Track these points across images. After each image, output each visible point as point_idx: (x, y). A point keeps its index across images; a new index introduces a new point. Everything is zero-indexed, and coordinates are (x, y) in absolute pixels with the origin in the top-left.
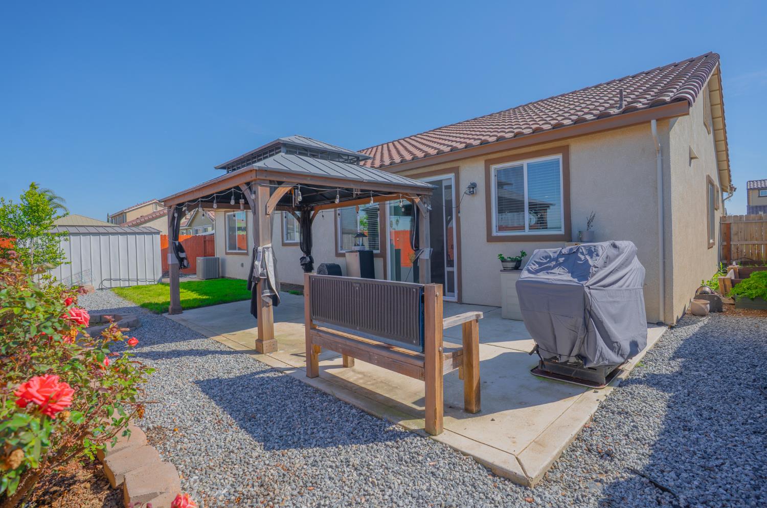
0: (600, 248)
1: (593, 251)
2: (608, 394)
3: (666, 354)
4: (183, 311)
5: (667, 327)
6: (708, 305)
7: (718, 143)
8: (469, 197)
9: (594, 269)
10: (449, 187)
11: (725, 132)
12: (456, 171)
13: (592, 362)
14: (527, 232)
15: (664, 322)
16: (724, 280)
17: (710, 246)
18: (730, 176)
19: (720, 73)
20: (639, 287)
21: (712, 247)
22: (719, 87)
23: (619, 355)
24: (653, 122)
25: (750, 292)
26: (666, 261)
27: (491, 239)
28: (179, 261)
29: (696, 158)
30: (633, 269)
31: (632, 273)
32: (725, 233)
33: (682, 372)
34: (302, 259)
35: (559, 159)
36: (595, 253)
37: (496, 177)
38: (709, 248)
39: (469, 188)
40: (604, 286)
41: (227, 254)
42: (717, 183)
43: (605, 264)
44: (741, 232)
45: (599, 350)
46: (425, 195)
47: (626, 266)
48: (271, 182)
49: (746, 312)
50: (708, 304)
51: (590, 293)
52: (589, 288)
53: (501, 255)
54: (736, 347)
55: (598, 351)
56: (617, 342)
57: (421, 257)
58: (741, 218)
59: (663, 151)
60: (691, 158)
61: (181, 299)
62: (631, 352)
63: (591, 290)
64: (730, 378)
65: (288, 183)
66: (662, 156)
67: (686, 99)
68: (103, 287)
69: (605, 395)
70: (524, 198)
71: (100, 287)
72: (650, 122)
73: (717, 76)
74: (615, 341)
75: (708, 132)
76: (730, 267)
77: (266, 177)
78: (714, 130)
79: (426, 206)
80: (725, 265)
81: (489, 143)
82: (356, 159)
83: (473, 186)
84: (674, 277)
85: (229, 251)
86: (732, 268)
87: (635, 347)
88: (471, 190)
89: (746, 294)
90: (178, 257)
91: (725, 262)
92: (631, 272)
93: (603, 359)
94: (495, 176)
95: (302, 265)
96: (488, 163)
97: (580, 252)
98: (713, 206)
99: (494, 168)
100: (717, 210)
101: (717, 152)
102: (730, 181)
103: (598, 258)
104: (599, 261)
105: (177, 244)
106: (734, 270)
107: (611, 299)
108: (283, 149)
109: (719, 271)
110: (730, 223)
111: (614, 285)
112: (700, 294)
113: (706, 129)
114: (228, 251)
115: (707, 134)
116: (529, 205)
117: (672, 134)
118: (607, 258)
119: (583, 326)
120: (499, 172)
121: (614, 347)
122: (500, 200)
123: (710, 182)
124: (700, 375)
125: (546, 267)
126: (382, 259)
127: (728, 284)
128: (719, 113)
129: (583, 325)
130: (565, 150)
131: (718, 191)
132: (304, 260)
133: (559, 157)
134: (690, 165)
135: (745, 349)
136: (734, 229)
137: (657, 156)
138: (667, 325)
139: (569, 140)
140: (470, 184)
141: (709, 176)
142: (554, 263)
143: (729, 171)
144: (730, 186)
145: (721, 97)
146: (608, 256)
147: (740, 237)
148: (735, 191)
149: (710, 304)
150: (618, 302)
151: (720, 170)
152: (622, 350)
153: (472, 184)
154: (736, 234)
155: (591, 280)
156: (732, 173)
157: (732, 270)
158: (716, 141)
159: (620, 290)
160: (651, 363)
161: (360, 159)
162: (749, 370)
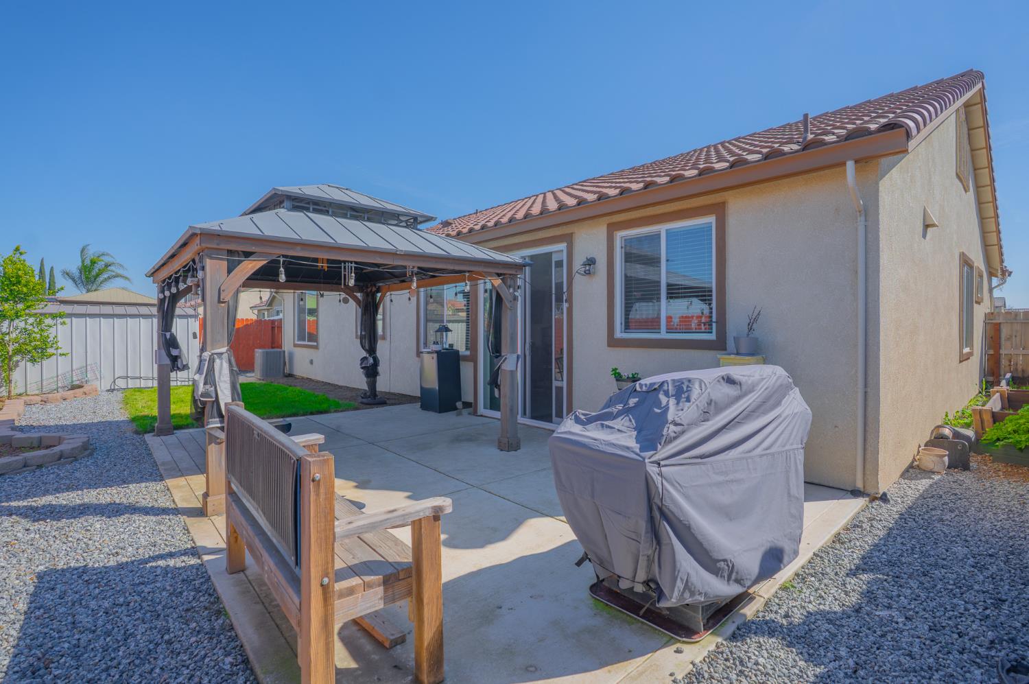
0: (697, 385)
1: (685, 389)
2: (697, 661)
3: (846, 560)
4: (175, 431)
5: (867, 499)
6: (947, 457)
7: (982, 206)
8: (586, 278)
9: (672, 427)
10: (559, 264)
11: (994, 190)
12: (569, 239)
13: (668, 600)
14: (664, 335)
15: (862, 490)
16: (980, 412)
17: (964, 358)
18: (1001, 254)
19: (985, 101)
20: (795, 446)
21: (969, 358)
22: (984, 123)
23: (731, 582)
24: (850, 165)
25: (1017, 437)
26: (869, 390)
27: (613, 342)
28: (171, 360)
29: (933, 225)
30: (784, 415)
31: (783, 421)
32: (992, 338)
33: (860, 608)
34: (364, 359)
35: (711, 223)
36: (686, 394)
37: (623, 250)
38: (961, 362)
39: (584, 265)
40: (702, 457)
41: (295, 345)
42: (979, 262)
43: (706, 416)
44: (1016, 336)
45: (682, 579)
46: (510, 275)
47: (765, 413)
48: (230, 252)
49: (1010, 470)
50: (945, 455)
51: (661, 474)
52: (659, 464)
53: (616, 369)
54: (976, 551)
55: (679, 580)
56: (725, 560)
57: (504, 367)
58: (1016, 315)
59: (868, 212)
60: (927, 226)
61: (172, 412)
62: (759, 573)
63: (663, 469)
64: (947, 630)
65: (262, 255)
66: (866, 221)
67: (903, 127)
68: (116, 387)
69: (692, 663)
70: (660, 278)
71: (112, 388)
72: (844, 164)
73: (980, 105)
74: (721, 558)
75: (964, 188)
76: (996, 388)
77: (218, 244)
78: (978, 187)
79: (511, 290)
80: (990, 384)
81: (609, 197)
82: (412, 221)
83: (591, 262)
84: (882, 417)
85: (299, 343)
86: (997, 392)
87: (773, 560)
88: (587, 268)
89: (1010, 441)
90: (169, 355)
91: (991, 379)
92: (781, 419)
93: (692, 594)
94: (622, 247)
95: (362, 368)
96: (612, 228)
97: (664, 391)
98: (969, 298)
99: (620, 235)
100: (978, 303)
101: (982, 219)
102: (1002, 261)
103: (688, 404)
104: (688, 412)
105: (168, 337)
106: (1001, 395)
107: (721, 478)
108: (287, 203)
109: (980, 392)
110: (1000, 323)
111: (733, 450)
112: (935, 438)
113: (960, 184)
114: (297, 342)
115: (964, 192)
116: (668, 289)
117: (884, 185)
118: (709, 404)
119: (649, 535)
120: (628, 242)
121: (719, 569)
122: (629, 281)
123: (966, 262)
124: (891, 620)
125: (606, 413)
126: (472, 364)
127: (987, 418)
128: (983, 162)
129: (646, 533)
130: (719, 210)
131: (981, 276)
132: (365, 362)
133: (711, 219)
134: (924, 236)
135: (990, 555)
136: (1005, 332)
137: (859, 220)
138: (868, 495)
139: (725, 193)
140: (585, 260)
141: (963, 253)
142: (620, 407)
143: (1001, 247)
144: (1002, 269)
145: (988, 137)
146: (711, 400)
147: (1014, 343)
148: (1009, 275)
149: (949, 456)
150: (737, 481)
151: (986, 246)
152: (737, 573)
153: (588, 260)
154: (1009, 339)
155: (664, 450)
156: (1004, 250)
157: (998, 394)
158: (980, 203)
159: (746, 459)
160: (813, 579)
161: (420, 219)
162: (988, 612)
